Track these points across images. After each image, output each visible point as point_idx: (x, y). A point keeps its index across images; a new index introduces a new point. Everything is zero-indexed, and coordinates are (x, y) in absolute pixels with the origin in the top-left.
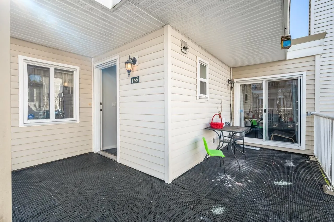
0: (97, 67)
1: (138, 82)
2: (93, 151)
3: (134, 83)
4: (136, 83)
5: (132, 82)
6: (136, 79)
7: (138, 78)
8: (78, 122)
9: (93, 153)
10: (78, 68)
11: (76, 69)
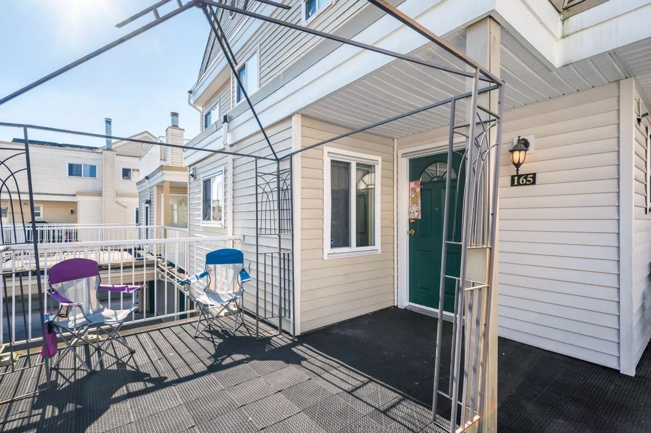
0: (404, 155)
1: (534, 183)
2: (396, 305)
3: (519, 184)
4: (526, 184)
5: (516, 183)
6: (526, 178)
7: (532, 176)
8: (380, 252)
9: (396, 307)
10: (379, 159)
11: (377, 161)
